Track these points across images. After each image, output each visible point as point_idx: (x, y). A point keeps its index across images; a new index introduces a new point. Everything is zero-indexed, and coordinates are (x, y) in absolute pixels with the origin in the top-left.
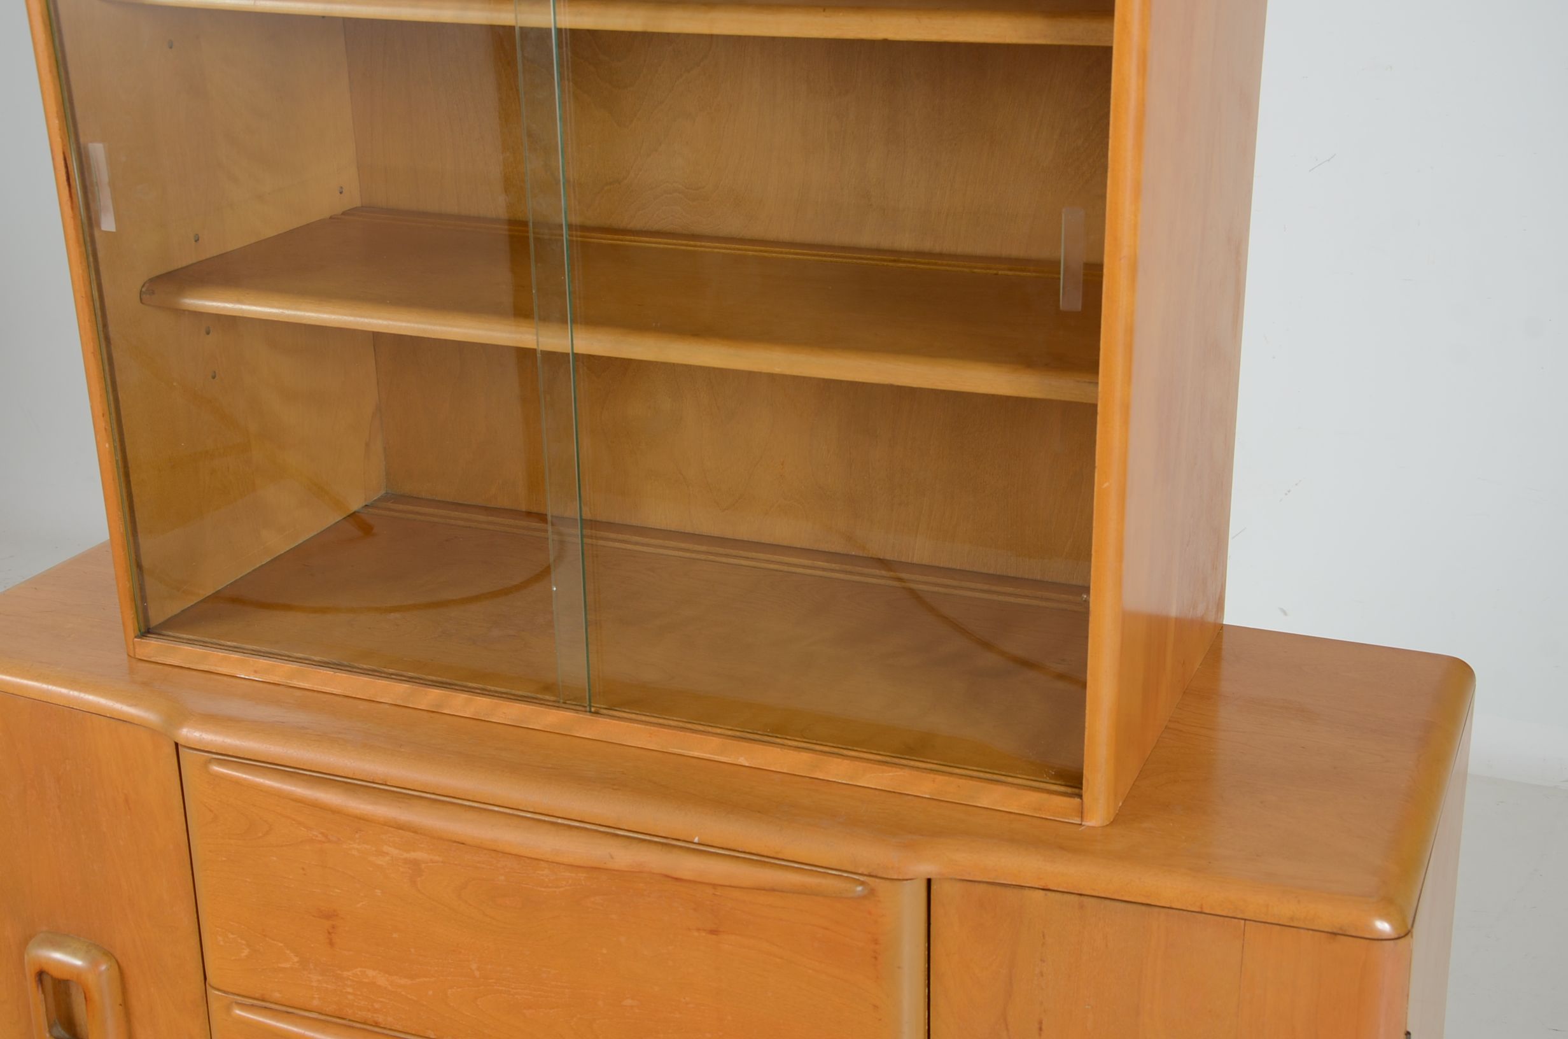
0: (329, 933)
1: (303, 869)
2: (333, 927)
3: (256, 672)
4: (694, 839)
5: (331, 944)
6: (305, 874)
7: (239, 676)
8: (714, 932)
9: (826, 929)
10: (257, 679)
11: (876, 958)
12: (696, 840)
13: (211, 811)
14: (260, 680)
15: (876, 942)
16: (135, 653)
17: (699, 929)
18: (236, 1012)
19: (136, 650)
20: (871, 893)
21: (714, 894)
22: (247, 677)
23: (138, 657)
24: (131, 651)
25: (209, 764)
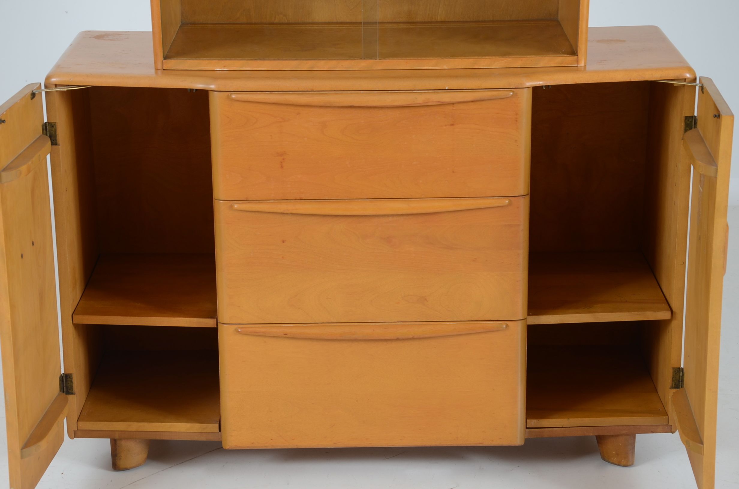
0: (281, 162)
1: (271, 136)
2: (283, 159)
3: (225, 66)
4: (446, 87)
5: (282, 167)
6: (272, 138)
7: (216, 70)
8: (452, 125)
9: (498, 113)
10: (225, 70)
11: (517, 121)
12: (447, 88)
13: (228, 118)
14: (227, 70)
15: (517, 114)
16: (163, 67)
17: (446, 125)
18: (236, 206)
19: (164, 66)
20: (515, 95)
21: (453, 109)
22: (220, 70)
23: (164, 69)
24: (160, 67)
25: (231, 95)
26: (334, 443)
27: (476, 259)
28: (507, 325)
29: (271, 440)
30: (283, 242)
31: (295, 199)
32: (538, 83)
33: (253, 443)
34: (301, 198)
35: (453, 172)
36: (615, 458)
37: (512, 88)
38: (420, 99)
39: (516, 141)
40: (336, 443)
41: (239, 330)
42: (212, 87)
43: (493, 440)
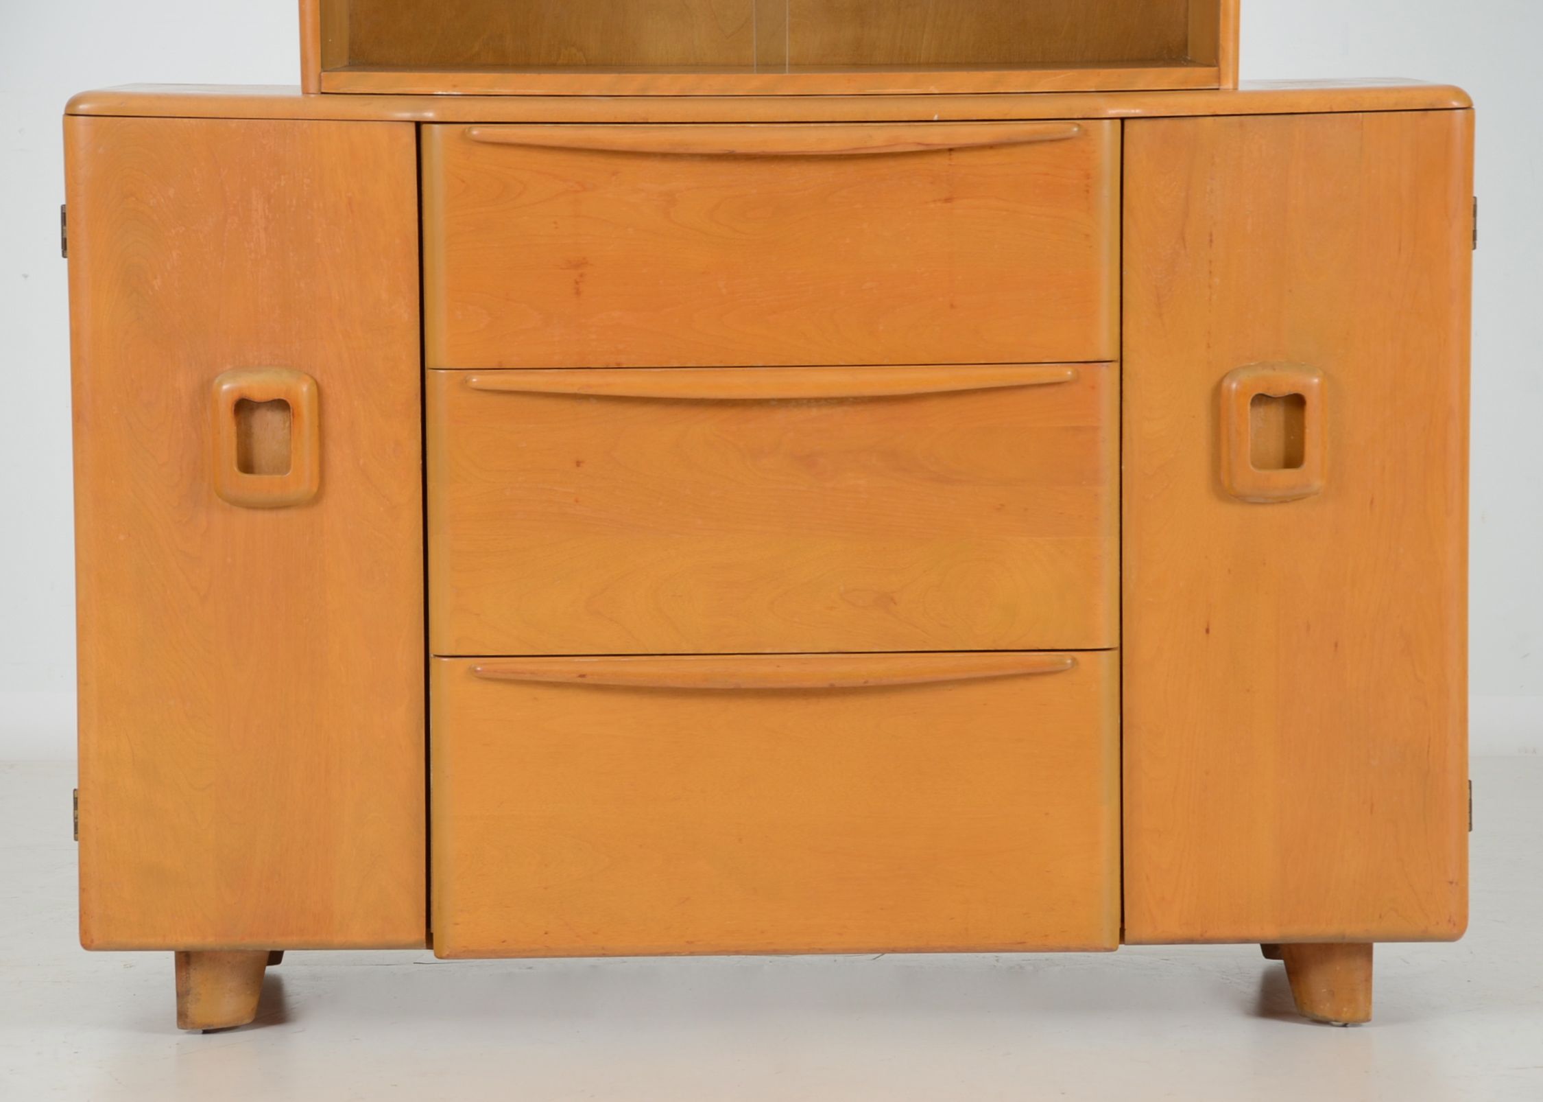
0: (577, 283)
1: (555, 223)
2: (582, 275)
3: (455, 86)
4: (934, 116)
5: (578, 293)
6: (556, 228)
7: (435, 93)
8: (948, 200)
9: (1047, 174)
10: (455, 93)
11: (1088, 190)
12: (936, 118)
13: (463, 182)
15: (1088, 177)
16: (320, 88)
17: (935, 201)
18: (474, 380)
19: (324, 84)
20: (1085, 133)
21: (950, 165)
22: (445, 93)
23: (323, 91)
24: (313, 87)
25: (469, 131)
26: (688, 942)
27: (1002, 505)
28: (1074, 659)
29: (546, 933)
30: (578, 464)
31: (605, 367)
32: (1133, 111)
33: (504, 942)
34: (619, 364)
35: (952, 306)
36: (1328, 1005)
37: (1075, 117)
38: (878, 138)
39: (1087, 236)
40: (692, 942)
41: (479, 669)
42: (430, 115)
43: (1046, 936)
